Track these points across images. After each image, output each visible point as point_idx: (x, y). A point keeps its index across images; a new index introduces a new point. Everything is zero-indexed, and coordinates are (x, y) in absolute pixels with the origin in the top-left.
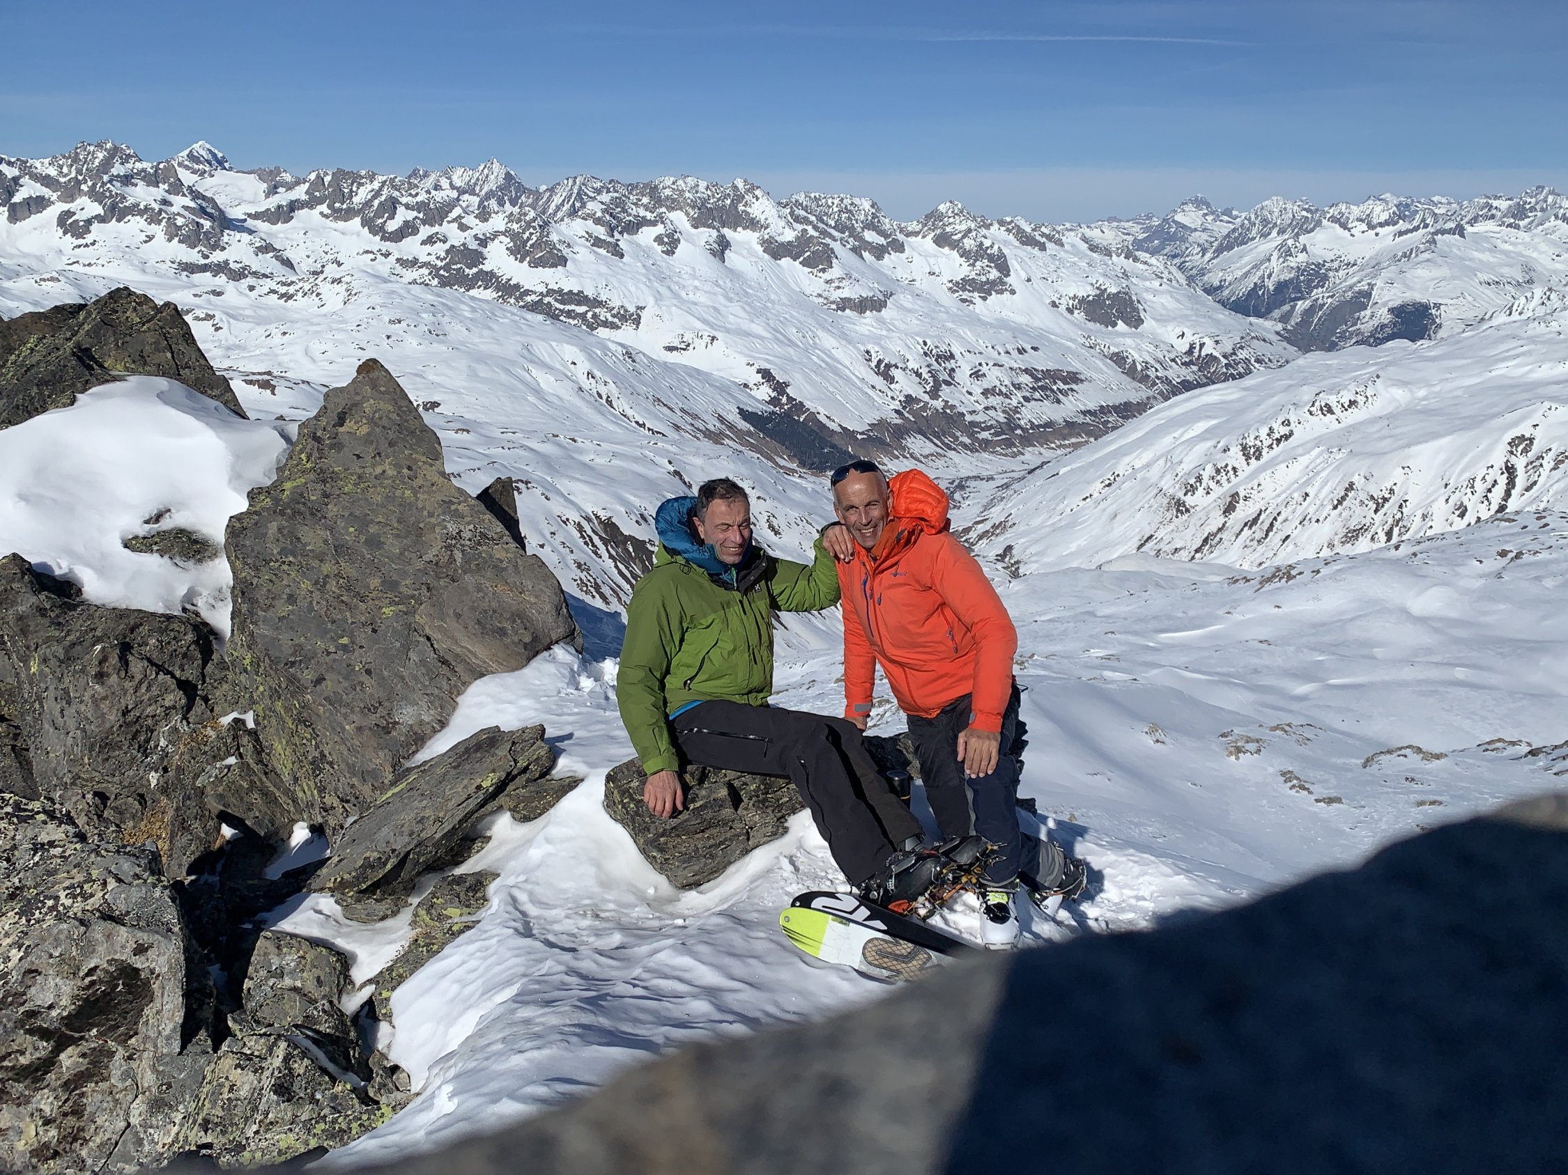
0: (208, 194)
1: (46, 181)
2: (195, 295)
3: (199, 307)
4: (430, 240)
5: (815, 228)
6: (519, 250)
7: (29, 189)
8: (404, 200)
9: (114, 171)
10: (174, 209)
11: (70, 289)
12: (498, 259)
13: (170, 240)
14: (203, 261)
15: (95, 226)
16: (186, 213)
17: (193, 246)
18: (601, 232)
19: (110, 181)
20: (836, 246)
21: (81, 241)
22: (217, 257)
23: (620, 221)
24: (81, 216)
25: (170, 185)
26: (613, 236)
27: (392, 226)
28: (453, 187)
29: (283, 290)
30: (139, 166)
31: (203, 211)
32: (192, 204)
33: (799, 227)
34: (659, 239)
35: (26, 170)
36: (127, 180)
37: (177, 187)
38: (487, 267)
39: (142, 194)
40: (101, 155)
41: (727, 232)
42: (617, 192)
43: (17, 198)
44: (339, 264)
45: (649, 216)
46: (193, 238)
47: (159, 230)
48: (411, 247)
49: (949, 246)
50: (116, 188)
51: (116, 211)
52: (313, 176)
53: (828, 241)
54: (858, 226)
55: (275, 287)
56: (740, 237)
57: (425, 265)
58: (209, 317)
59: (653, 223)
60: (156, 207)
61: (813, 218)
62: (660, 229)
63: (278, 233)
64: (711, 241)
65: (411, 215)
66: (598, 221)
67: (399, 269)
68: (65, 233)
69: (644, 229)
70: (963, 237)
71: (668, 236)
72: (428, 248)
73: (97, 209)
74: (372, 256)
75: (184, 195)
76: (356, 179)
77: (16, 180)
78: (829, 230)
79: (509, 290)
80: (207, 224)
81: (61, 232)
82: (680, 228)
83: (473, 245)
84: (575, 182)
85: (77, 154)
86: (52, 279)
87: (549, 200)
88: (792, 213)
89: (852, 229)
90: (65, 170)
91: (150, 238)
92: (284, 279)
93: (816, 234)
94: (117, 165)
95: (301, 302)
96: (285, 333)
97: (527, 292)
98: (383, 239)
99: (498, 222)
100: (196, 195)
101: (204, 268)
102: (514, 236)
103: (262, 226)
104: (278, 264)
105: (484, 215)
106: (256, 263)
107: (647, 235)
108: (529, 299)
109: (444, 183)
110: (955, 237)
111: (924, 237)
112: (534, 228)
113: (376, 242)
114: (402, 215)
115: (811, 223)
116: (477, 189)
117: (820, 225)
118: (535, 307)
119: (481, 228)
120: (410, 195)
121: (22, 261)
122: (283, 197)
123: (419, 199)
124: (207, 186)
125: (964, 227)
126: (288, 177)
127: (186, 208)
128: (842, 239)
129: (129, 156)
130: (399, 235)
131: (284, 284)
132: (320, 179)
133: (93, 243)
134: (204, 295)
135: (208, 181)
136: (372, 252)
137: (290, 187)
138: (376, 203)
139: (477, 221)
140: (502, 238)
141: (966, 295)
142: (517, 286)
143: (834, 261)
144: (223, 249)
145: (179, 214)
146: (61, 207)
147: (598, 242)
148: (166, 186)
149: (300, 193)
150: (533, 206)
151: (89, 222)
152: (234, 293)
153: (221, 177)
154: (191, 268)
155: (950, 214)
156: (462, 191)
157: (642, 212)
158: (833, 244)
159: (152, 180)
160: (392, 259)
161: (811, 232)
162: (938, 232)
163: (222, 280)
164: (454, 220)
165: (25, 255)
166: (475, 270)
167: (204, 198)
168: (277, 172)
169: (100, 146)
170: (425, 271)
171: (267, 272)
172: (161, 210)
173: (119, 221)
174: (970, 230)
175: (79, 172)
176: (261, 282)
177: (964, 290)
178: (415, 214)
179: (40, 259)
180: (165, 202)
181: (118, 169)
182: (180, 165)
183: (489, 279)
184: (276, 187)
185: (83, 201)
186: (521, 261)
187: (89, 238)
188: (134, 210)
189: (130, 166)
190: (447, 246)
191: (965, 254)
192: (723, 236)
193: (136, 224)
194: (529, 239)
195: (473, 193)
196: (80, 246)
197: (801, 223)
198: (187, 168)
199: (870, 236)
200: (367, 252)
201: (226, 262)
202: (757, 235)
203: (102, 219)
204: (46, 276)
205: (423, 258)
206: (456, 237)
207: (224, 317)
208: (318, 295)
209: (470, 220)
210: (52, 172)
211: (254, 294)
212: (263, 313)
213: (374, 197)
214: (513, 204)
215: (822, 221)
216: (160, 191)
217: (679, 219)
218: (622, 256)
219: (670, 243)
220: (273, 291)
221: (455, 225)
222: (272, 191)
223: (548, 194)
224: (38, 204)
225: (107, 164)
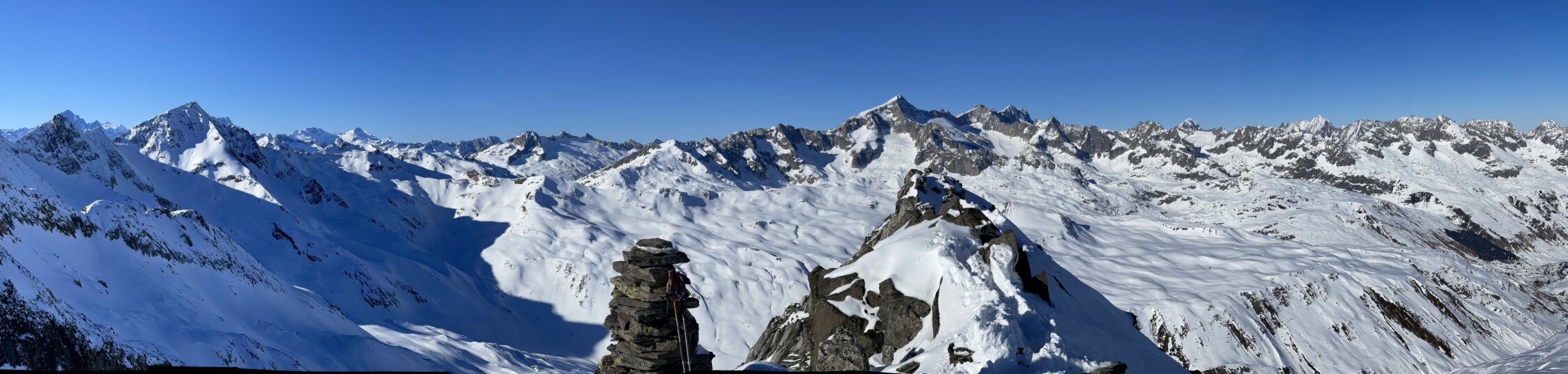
0: (1191, 142)
1: (1125, 140)
2: (1183, 189)
3: (1185, 194)
4: (1290, 157)
5: (1480, 137)
6: (1332, 159)
7: (1119, 144)
8: (1277, 139)
9: (1152, 134)
10: (1176, 150)
11: (1131, 187)
12: (1322, 163)
13: (1173, 164)
14: (1187, 173)
15: (1143, 160)
16: (1181, 151)
17: (1183, 166)
18: (1371, 146)
19: (1150, 139)
20: (1491, 145)
21: (1137, 166)
22: (1194, 170)
23: (1381, 140)
24: (1138, 155)
25: (1175, 139)
26: (1378, 148)
27: (1272, 151)
28: (1300, 130)
29: (1222, 184)
30: (1162, 131)
31: (1188, 150)
32: (1184, 147)
33: (1472, 137)
34: (1401, 148)
35: (1117, 135)
36: (1157, 138)
37: (1178, 140)
38: (1316, 168)
39: (1164, 144)
40: (1147, 127)
41: (1435, 142)
42: (1379, 126)
43: (1113, 148)
44: (1247, 171)
45: (1395, 136)
46: (1182, 163)
47: (1168, 159)
48: (1281, 161)
49: (1550, 142)
50: (1152, 142)
51: (1152, 152)
52: (1236, 131)
53: (1487, 143)
54: (1502, 135)
55: (1218, 183)
56: (1442, 144)
57: (1287, 168)
58: (1189, 198)
59: (1397, 140)
60: (1169, 149)
61: (1478, 132)
62: (1401, 143)
63: (1220, 158)
64: (1427, 146)
65: (1280, 145)
66: (1370, 141)
67: (1275, 172)
68: (1131, 163)
69: (1394, 143)
70: (1557, 138)
71: (1405, 146)
72: (1288, 161)
73: (1144, 151)
74: (1262, 166)
75: (1180, 143)
76: (1255, 130)
77: (1113, 140)
78: (1487, 138)
79: (1328, 178)
80: (1189, 156)
81: (1129, 163)
82: (1412, 141)
83: (1310, 157)
84: (1358, 123)
85: (1138, 128)
86: (1125, 183)
87: (1346, 132)
88: (1467, 131)
89: (1499, 137)
90: (1133, 135)
91: (1165, 163)
92: (1222, 179)
93: (1480, 140)
94: (1154, 131)
95: (1231, 191)
96: (1222, 205)
97: (1336, 178)
98: (1268, 157)
99: (1322, 146)
100: (1185, 142)
101: (1187, 176)
102: (1329, 151)
103: (1214, 155)
104: (1220, 173)
105: (1315, 142)
106: (1211, 172)
107: (1395, 146)
108: (1337, 181)
109: (1297, 129)
110: (1553, 138)
111: (1536, 139)
112: (1339, 147)
113: (1264, 160)
114: (1277, 145)
115: (1477, 134)
116: (1312, 130)
117: (1483, 135)
118: (1339, 186)
119: (1315, 149)
120: (1280, 136)
121: (1113, 175)
122: (1223, 141)
123: (1284, 137)
124: (1190, 139)
125: (1556, 133)
126: (1225, 132)
127: (1181, 149)
128: (1494, 142)
129: (1158, 127)
130: (1274, 156)
131: (1222, 182)
132: (1239, 131)
133: (1142, 167)
134: (1188, 189)
135: (1191, 136)
136: (1262, 164)
137: (1226, 136)
138: (1265, 141)
139: (1312, 146)
140: (1324, 153)
141: (1561, 167)
142: (1332, 176)
143: (1491, 153)
144: (1196, 167)
145: (1178, 152)
146: (1131, 151)
147: (1370, 152)
148: (1173, 140)
149: (1230, 139)
150: (1338, 136)
151: (1141, 157)
152: (1200, 187)
153: (1197, 133)
154: (1182, 176)
155: (1549, 127)
156: (1304, 132)
157: (1392, 135)
158: (1489, 144)
159: (1167, 137)
160: (1272, 167)
161: (1478, 139)
162: (1544, 136)
163: (1193, 182)
164: (1301, 146)
165: (1114, 173)
166: (1310, 169)
167: (1189, 143)
168: (1221, 129)
169: (1147, 123)
170: (1287, 172)
171: (1215, 176)
172: (1170, 151)
173: (1153, 156)
174: (1560, 135)
175: (1138, 135)
176: (1212, 181)
177: (1559, 164)
178: (1282, 144)
179: (1120, 174)
180: (1173, 147)
181: (1154, 133)
182: (1180, 129)
183: (1317, 173)
184: (1220, 136)
185: (1139, 148)
186: (1333, 164)
187: (1141, 164)
188: (1160, 151)
189: (1159, 131)
190: (1298, 159)
191: (1558, 147)
192: (1433, 144)
193: (1160, 158)
194: (1336, 152)
195: (1309, 132)
196: (1136, 168)
197: (1473, 135)
198: (1183, 131)
199: (1508, 139)
200: (1260, 164)
201: (1197, 173)
202: (1450, 142)
203: (1146, 156)
204: (1122, 182)
205: (1286, 166)
206: (1301, 153)
207: (1195, 198)
208: (1238, 186)
209: (1308, 146)
210: (1128, 136)
211: (1209, 186)
212: (1212, 196)
213: (1264, 138)
214: (1329, 136)
215: (1483, 133)
216: (1170, 143)
217: (1410, 137)
218: (1383, 157)
219: (1406, 149)
220: (1217, 185)
221: (1301, 149)
222: (1218, 139)
223: (1345, 131)
224: (1121, 150)
225: (1149, 132)
